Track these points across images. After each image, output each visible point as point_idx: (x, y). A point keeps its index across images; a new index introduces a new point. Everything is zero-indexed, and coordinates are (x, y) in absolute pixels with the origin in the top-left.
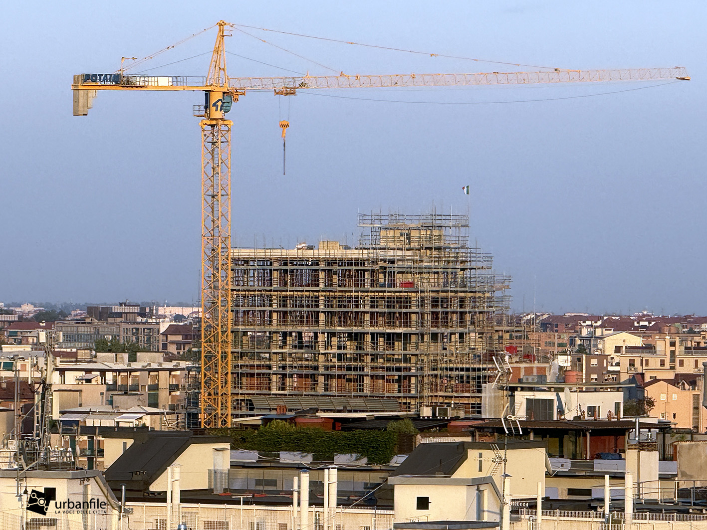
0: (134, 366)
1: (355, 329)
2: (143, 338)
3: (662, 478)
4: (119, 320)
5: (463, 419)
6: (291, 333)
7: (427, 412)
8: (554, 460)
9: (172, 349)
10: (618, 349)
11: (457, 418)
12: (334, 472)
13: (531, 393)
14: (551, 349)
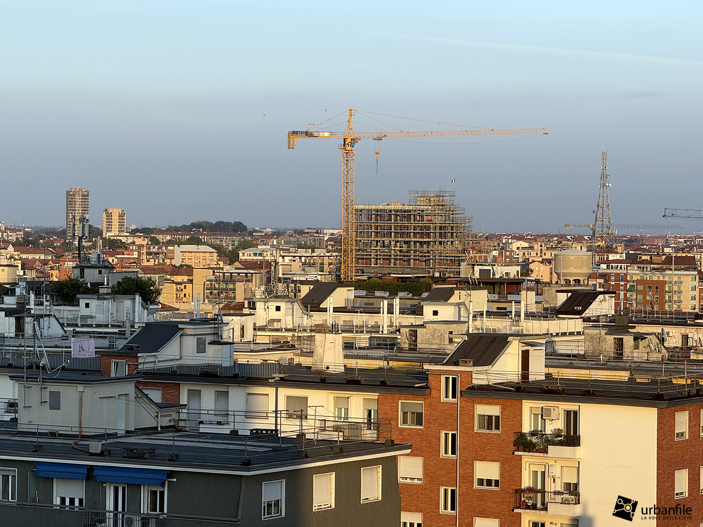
0: (314, 254)
1: (407, 239)
2: (318, 243)
3: (537, 303)
4: (307, 235)
5: (452, 278)
6: (380, 241)
7: (437, 275)
8: (491, 295)
9: (330, 247)
10: (518, 248)
11: (450, 277)
12: (398, 300)
13: (481, 267)
14: (489, 248)
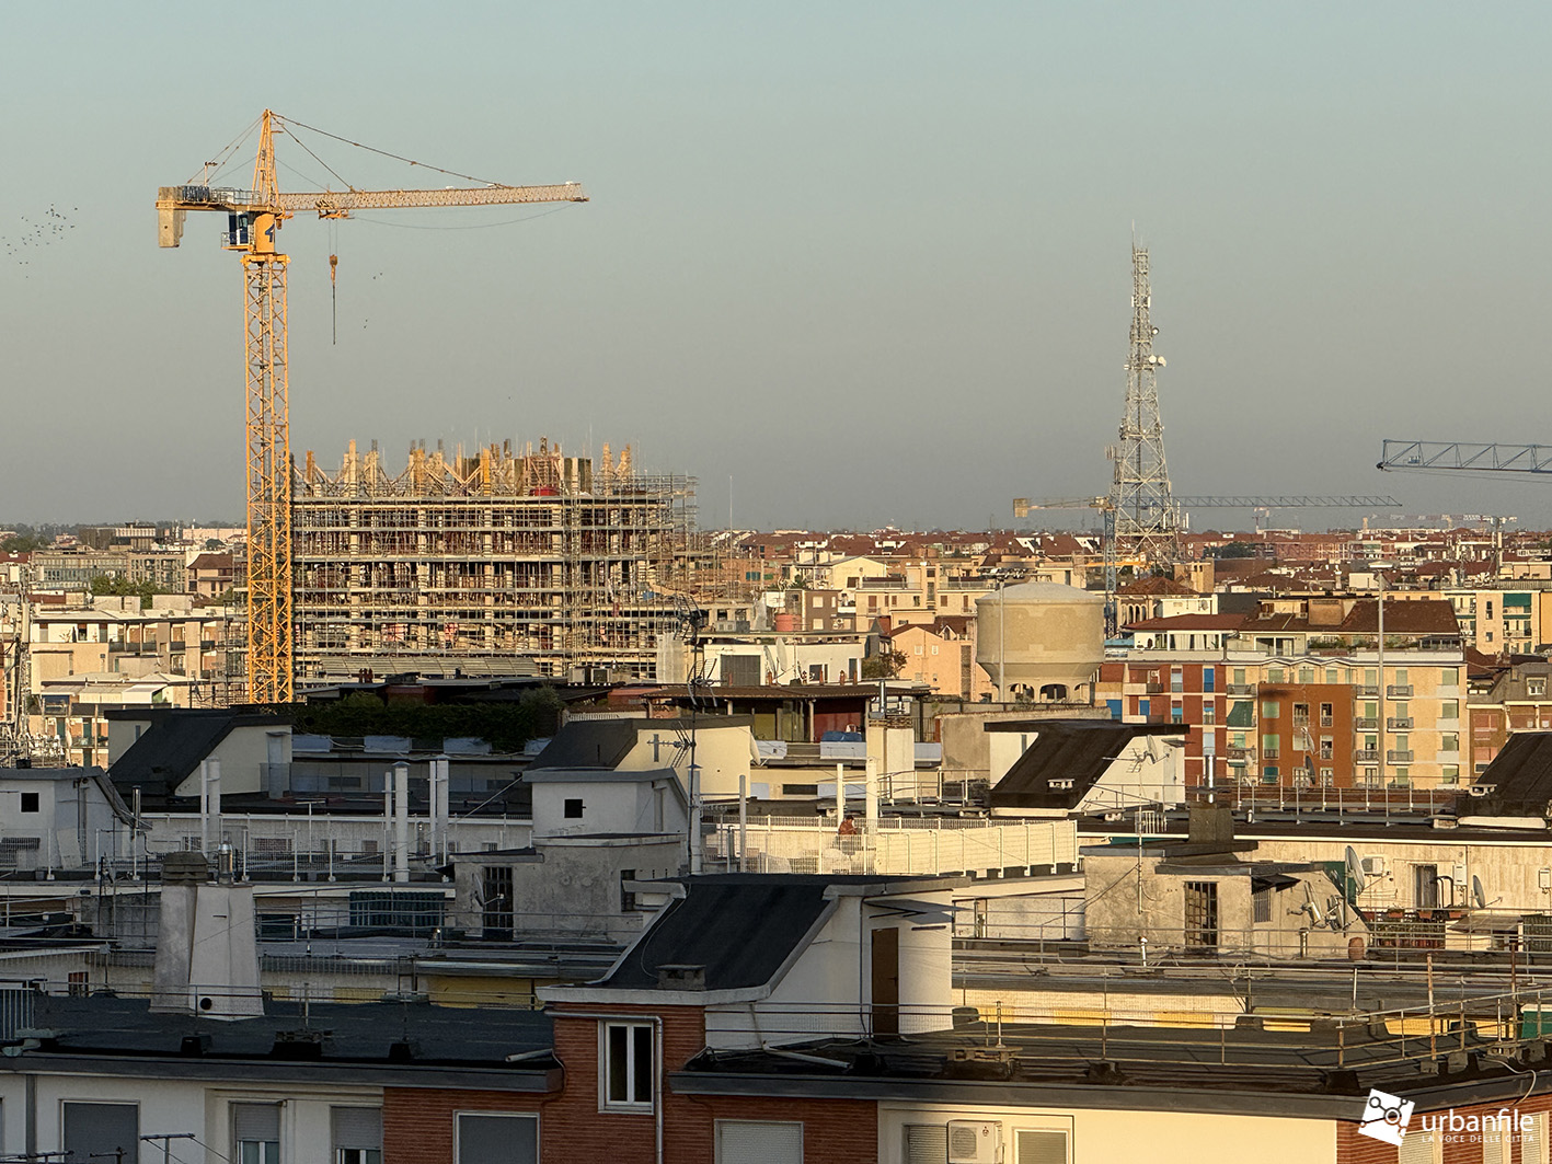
0: (149, 614)
1: (472, 558)
2: (161, 575)
3: (920, 767)
4: (125, 548)
5: (630, 687)
6: (377, 564)
7: (577, 677)
8: (763, 743)
9: (204, 589)
10: (852, 582)
11: (621, 685)
12: (444, 765)
13: (727, 647)
14: (755, 584)
